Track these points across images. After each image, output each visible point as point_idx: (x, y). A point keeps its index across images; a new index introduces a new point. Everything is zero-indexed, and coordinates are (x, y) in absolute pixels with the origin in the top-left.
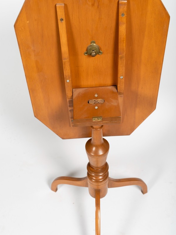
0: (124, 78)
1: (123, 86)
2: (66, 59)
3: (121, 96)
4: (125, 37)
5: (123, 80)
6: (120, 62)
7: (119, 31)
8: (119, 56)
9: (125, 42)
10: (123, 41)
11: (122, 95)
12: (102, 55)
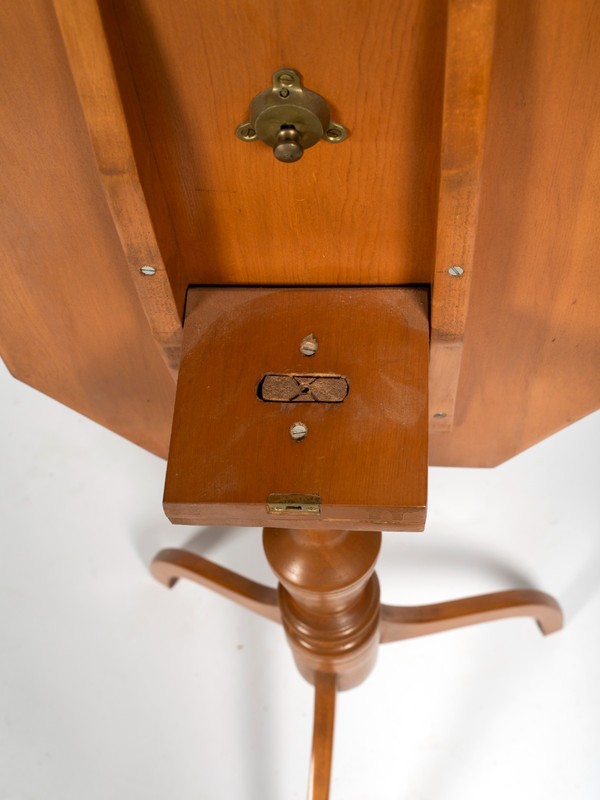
0: (468, 277)
1: (464, 309)
2: (122, 172)
3: (449, 345)
4: (486, 72)
5: (466, 284)
6: (446, 202)
7: (450, 35)
8: (444, 173)
9: (481, 98)
10: (474, 92)
11: (458, 345)
12: (347, 141)
